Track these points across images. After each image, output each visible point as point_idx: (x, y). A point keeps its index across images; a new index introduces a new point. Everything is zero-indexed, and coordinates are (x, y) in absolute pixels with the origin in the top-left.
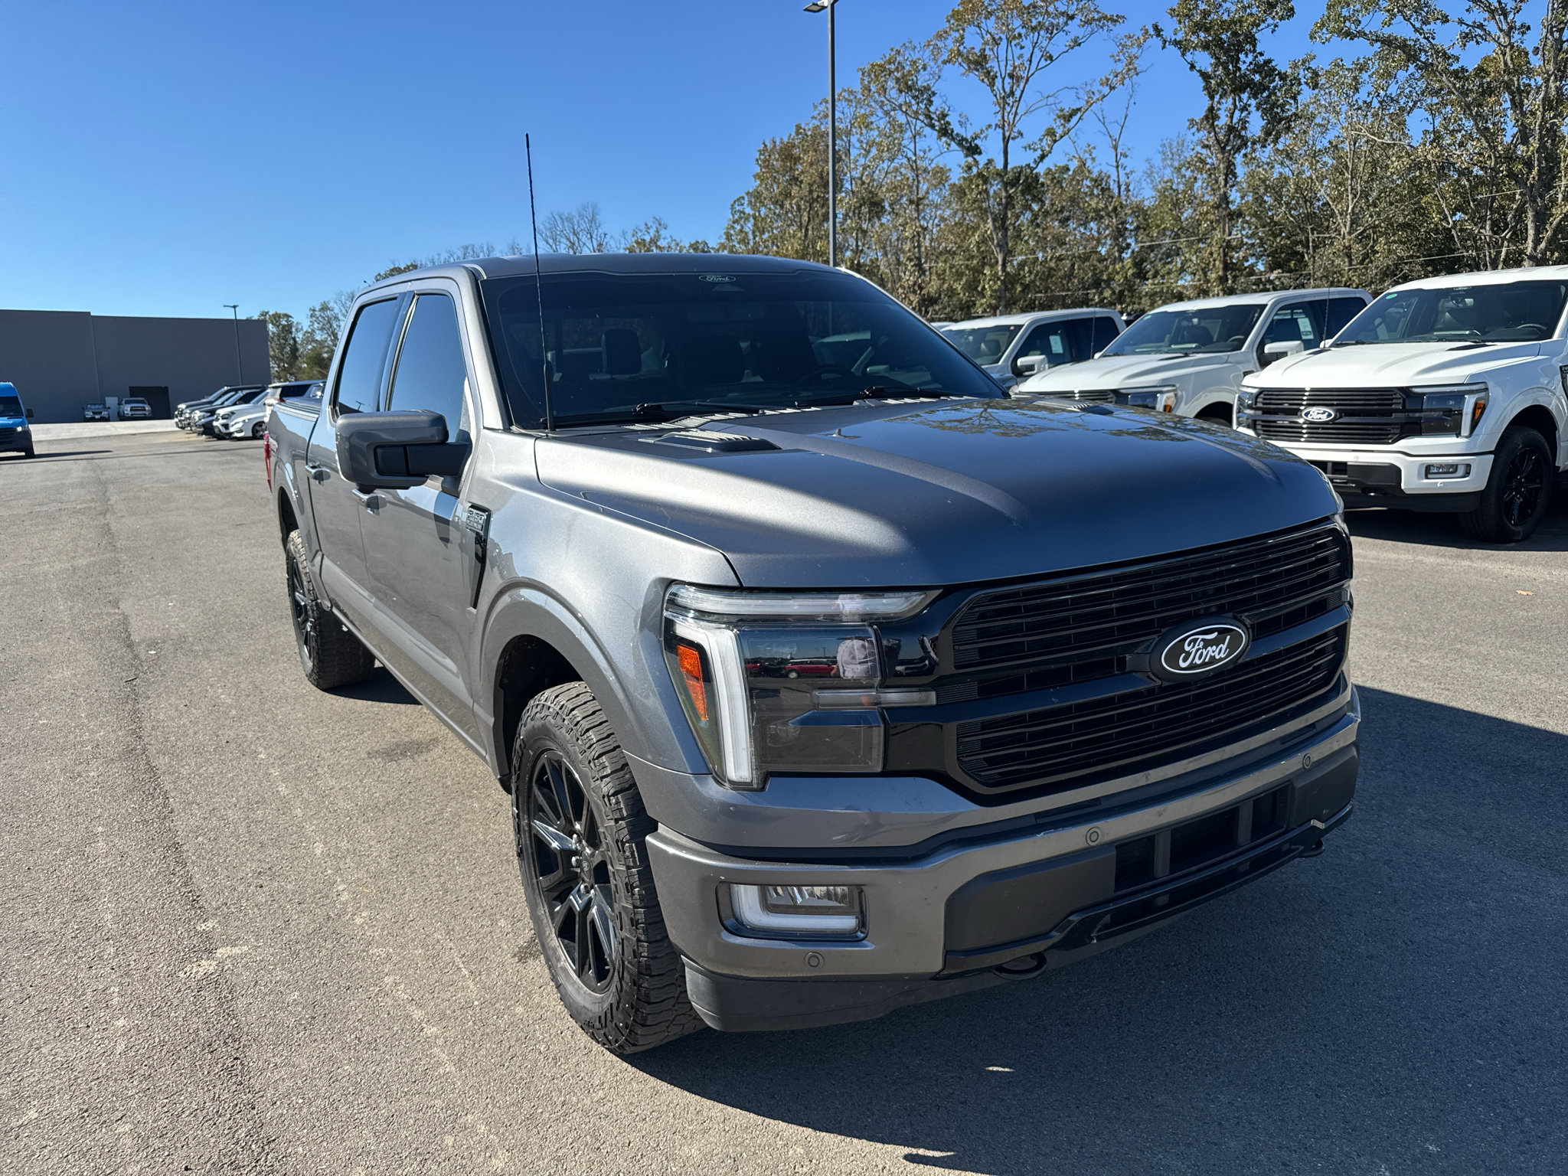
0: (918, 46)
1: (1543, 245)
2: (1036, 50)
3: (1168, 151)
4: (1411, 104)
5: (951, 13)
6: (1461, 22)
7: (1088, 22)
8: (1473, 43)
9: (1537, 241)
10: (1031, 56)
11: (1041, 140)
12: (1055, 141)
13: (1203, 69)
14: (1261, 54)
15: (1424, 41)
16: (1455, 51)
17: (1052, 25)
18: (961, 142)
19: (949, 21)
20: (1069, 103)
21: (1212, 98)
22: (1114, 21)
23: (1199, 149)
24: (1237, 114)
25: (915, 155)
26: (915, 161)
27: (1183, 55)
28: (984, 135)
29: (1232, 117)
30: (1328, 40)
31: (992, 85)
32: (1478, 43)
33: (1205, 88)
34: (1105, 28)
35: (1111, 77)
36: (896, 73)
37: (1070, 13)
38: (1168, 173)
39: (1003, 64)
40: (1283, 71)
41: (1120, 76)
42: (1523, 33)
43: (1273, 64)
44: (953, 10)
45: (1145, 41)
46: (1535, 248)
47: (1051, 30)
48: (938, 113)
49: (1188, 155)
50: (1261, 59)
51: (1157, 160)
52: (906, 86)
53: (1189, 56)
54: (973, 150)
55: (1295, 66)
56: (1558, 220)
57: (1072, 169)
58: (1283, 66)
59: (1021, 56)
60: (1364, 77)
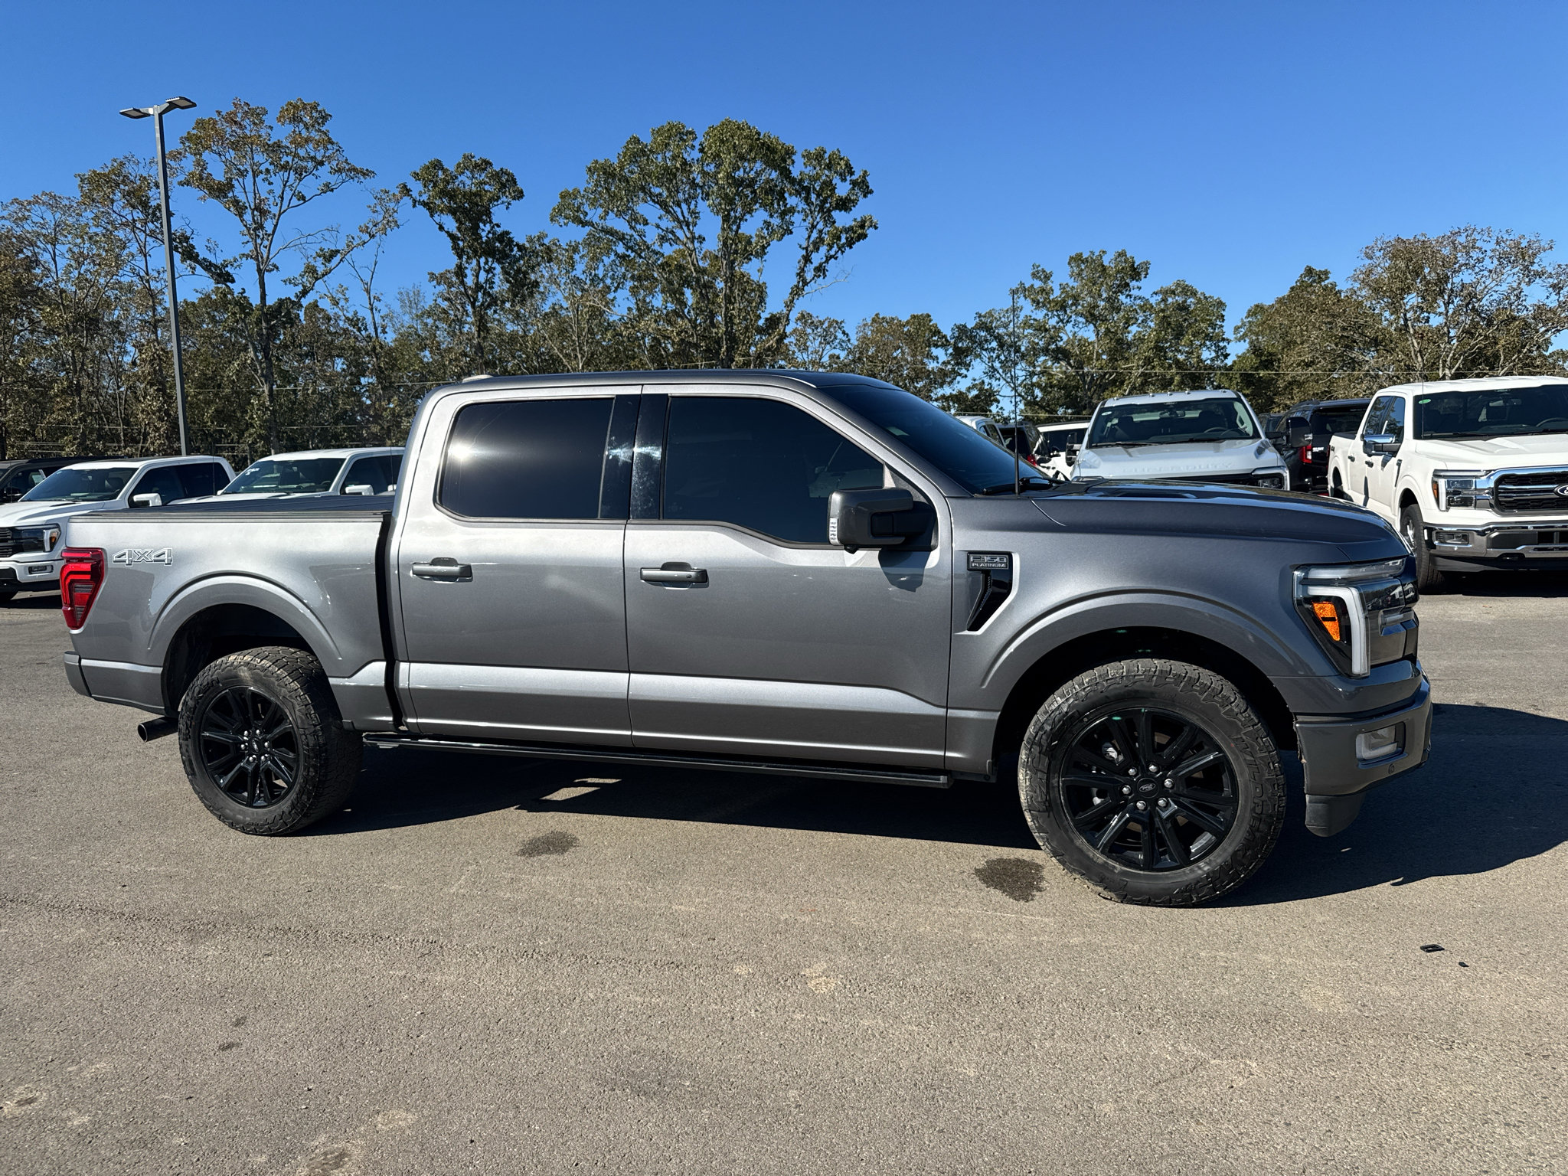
2: (287, 188)
3: (410, 300)
4: (616, 285)
6: (658, 226)
7: (339, 171)
8: (668, 244)
10: (283, 193)
11: (302, 276)
12: (317, 279)
13: (450, 231)
14: (498, 226)
15: (638, 238)
16: (656, 247)
17: (301, 167)
18: (208, 266)
19: (183, 143)
20: (329, 246)
21: (460, 257)
22: (366, 174)
23: (440, 300)
24: (483, 276)
25: (147, 274)
26: (148, 281)
27: (432, 216)
28: (238, 263)
29: (477, 276)
30: (566, 224)
31: (241, 216)
32: (671, 244)
33: (454, 248)
34: (357, 179)
35: (370, 225)
37: (319, 158)
38: (407, 320)
39: (251, 196)
40: (521, 243)
41: (380, 226)
42: (701, 243)
43: (511, 236)
45: (401, 198)
47: (300, 172)
48: (178, 234)
49: (428, 303)
50: (499, 230)
51: (396, 306)
52: (139, 200)
53: (437, 218)
54: (222, 276)
55: (531, 240)
57: (304, 306)
58: (519, 238)
59: (271, 192)
60: (576, 257)
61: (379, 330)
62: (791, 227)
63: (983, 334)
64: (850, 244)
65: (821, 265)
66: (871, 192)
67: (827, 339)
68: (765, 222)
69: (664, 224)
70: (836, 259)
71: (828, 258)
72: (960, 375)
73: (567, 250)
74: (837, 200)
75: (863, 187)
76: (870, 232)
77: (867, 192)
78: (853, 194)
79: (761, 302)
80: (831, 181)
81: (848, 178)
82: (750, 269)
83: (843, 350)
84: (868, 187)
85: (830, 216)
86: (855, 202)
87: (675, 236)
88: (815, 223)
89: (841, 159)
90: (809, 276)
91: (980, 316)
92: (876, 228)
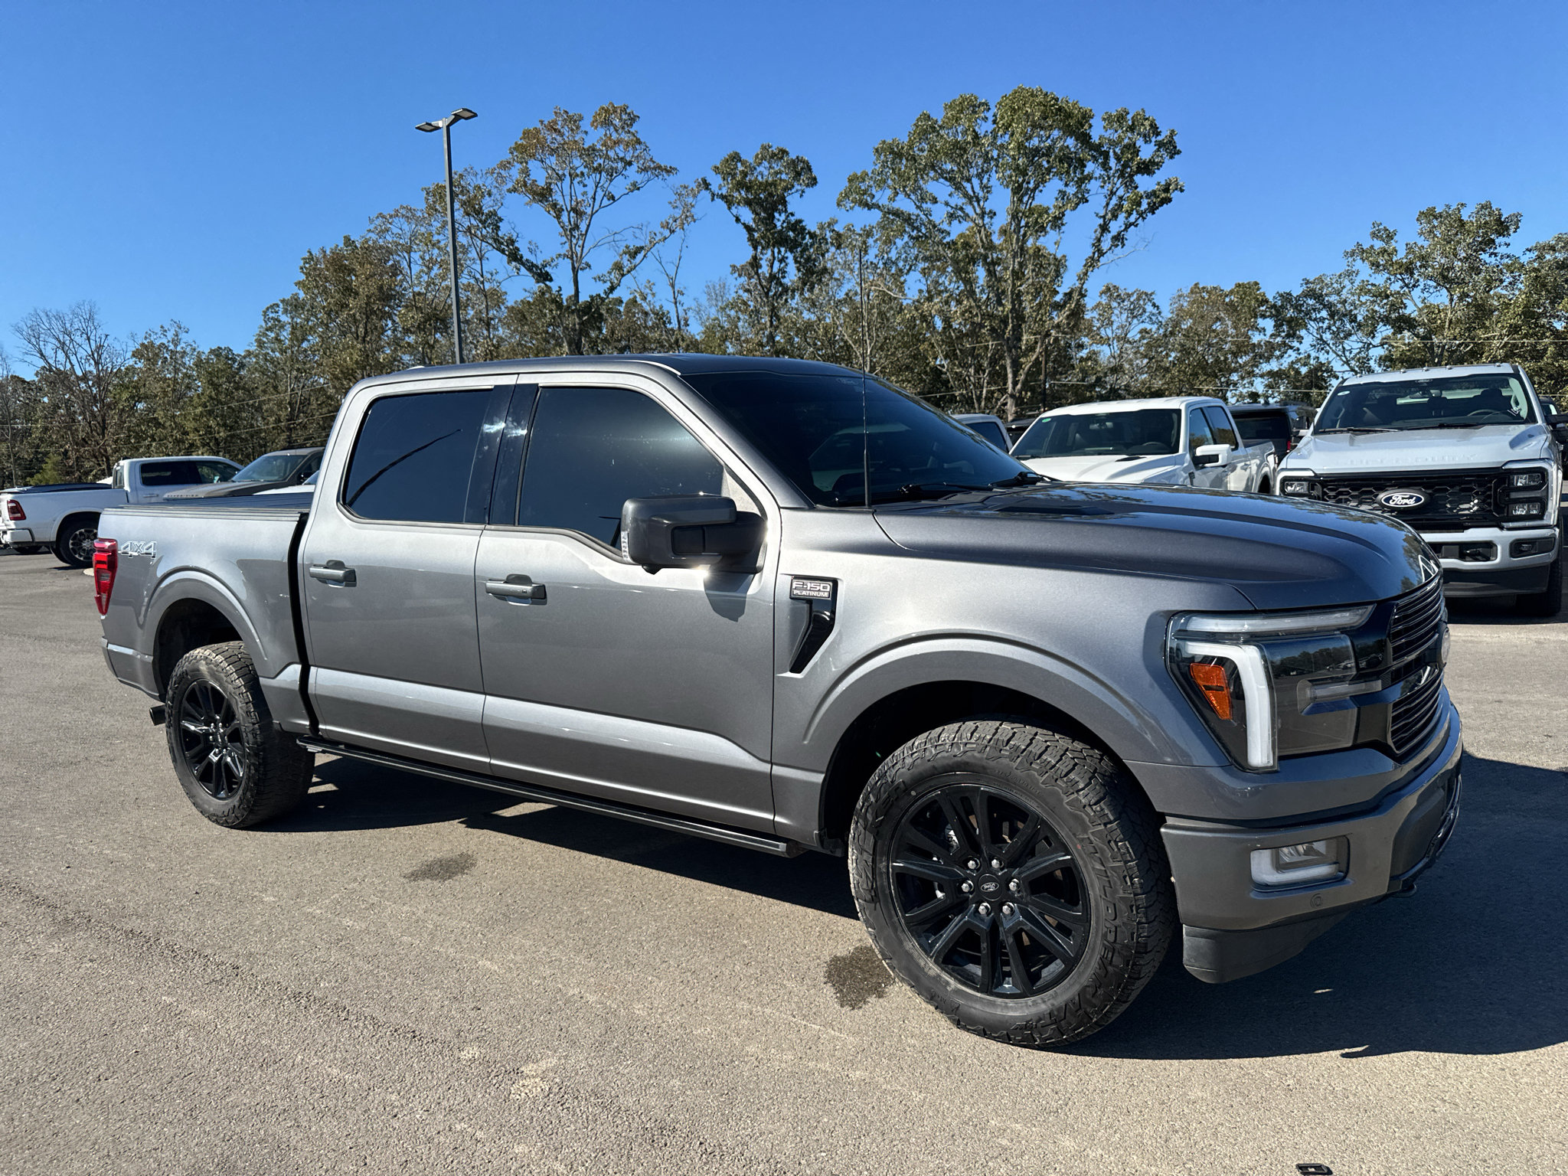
0: (480, 173)
1: (1019, 386)
2: (598, 189)
3: (715, 293)
4: (908, 267)
5: (513, 145)
6: (947, 204)
7: (645, 170)
8: (956, 222)
9: (1015, 383)
10: (595, 194)
11: (610, 273)
12: (623, 275)
13: (746, 222)
14: (792, 215)
15: (924, 217)
16: (945, 226)
17: (612, 168)
18: (531, 267)
19: (512, 153)
20: (633, 244)
21: (755, 248)
22: (669, 171)
23: (741, 292)
24: (776, 265)
25: (482, 276)
26: (483, 283)
27: (729, 208)
28: (555, 263)
29: (772, 267)
30: (852, 208)
31: (558, 217)
32: (960, 222)
33: (749, 240)
34: (661, 177)
35: (671, 221)
36: (460, 196)
37: (628, 159)
38: (713, 312)
39: (568, 198)
40: (812, 231)
41: (678, 222)
42: (992, 218)
43: (804, 224)
44: (516, 143)
45: (699, 192)
46: (1014, 388)
47: (612, 173)
48: (506, 238)
49: (731, 296)
50: (793, 219)
51: (704, 300)
52: (473, 208)
53: (734, 210)
54: (543, 277)
55: (822, 228)
56: (1028, 366)
57: (625, 301)
58: (811, 226)
59: (585, 194)
60: (870, 241)
61: (682, 323)
62: (1086, 195)
63: (1311, 302)
64: (1152, 209)
65: (1119, 234)
66: (1179, 152)
67: (1134, 313)
68: (1060, 191)
69: (953, 202)
70: (1136, 226)
71: (1128, 226)
72: (1291, 348)
73: (860, 235)
74: (1138, 164)
75: (1170, 148)
76: (1175, 195)
77: (1174, 152)
78: (1158, 156)
79: (1057, 276)
80: (1135, 144)
81: (1153, 139)
82: (1048, 242)
83: (1153, 324)
84: (1175, 147)
85: (1132, 181)
86: (1159, 165)
87: (964, 212)
88: (1115, 190)
89: (1147, 119)
90: (1106, 244)
91: (1308, 282)
92: (1182, 191)
